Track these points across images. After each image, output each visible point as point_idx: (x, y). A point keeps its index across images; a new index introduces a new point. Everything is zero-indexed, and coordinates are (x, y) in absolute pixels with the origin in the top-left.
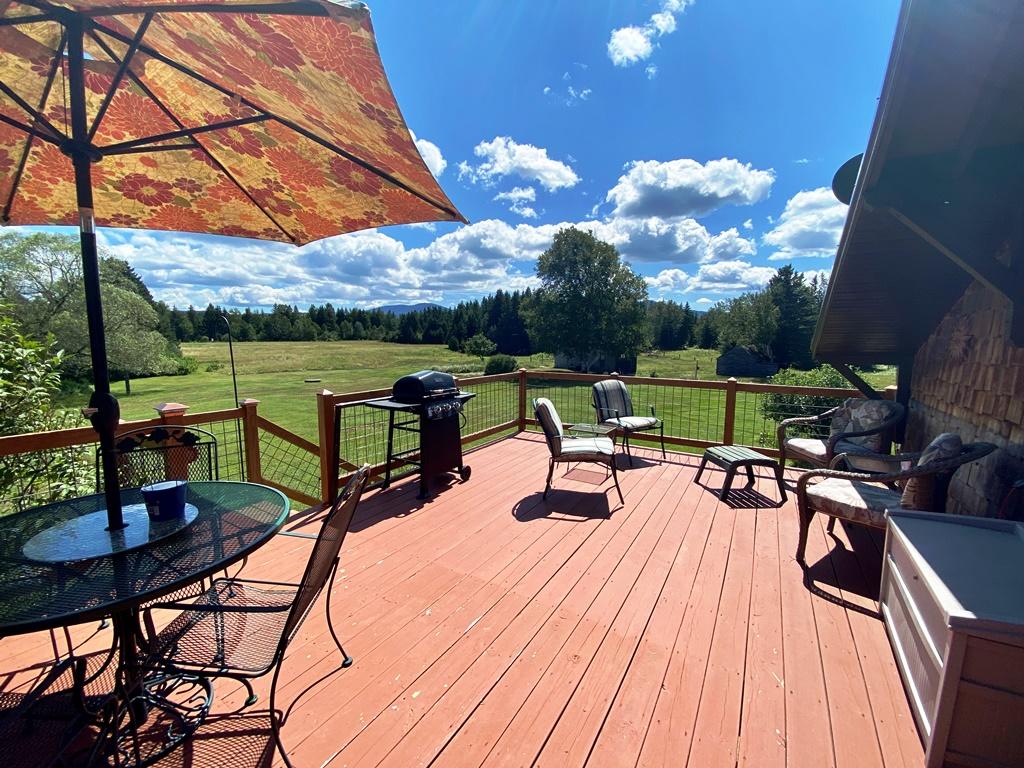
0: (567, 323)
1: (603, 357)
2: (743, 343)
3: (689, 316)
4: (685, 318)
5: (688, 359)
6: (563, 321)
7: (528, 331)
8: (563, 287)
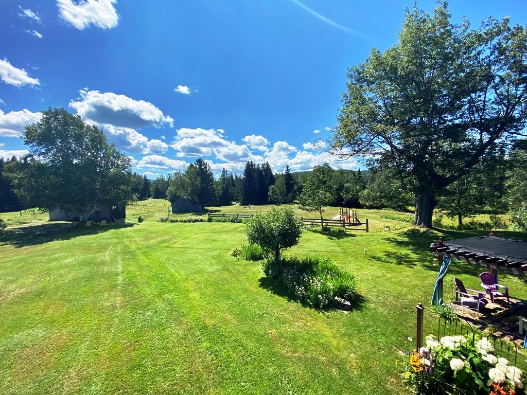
0: (61, 183)
1: (98, 209)
2: (184, 195)
3: (147, 182)
4: (145, 183)
5: (151, 205)
6: (57, 182)
7: (15, 191)
8: (55, 155)
